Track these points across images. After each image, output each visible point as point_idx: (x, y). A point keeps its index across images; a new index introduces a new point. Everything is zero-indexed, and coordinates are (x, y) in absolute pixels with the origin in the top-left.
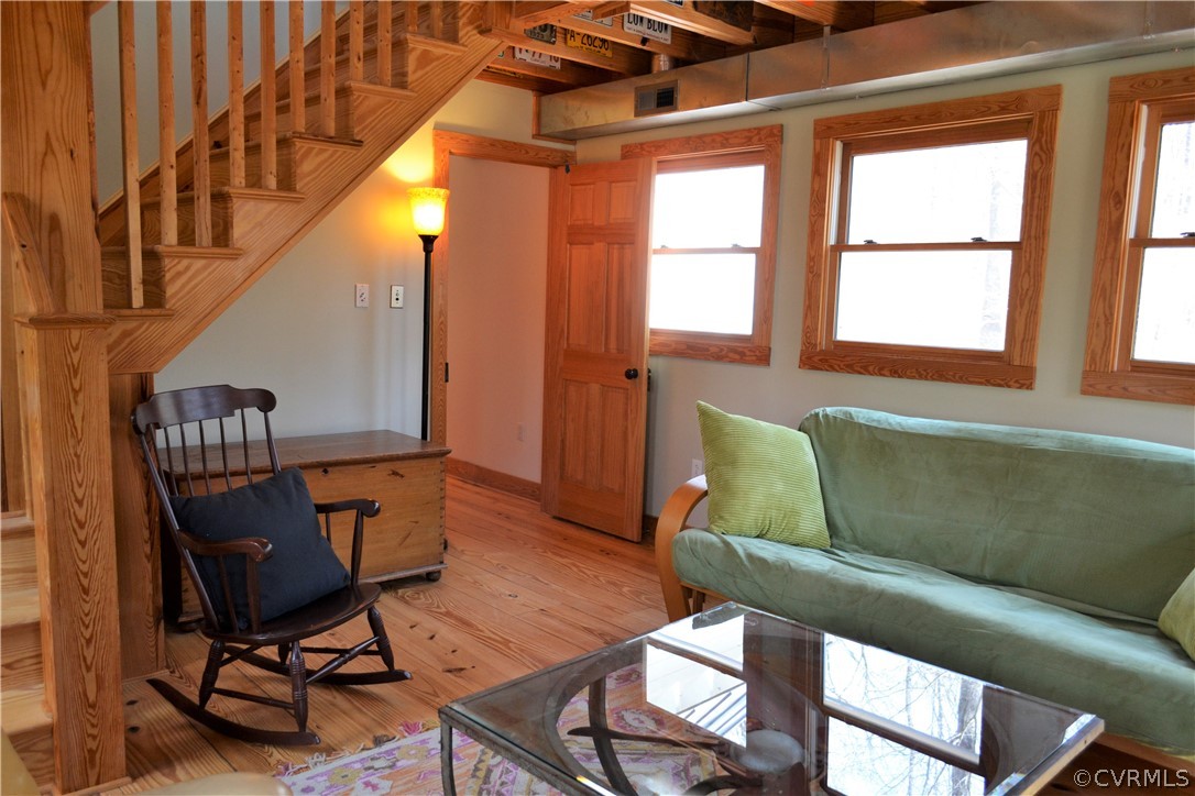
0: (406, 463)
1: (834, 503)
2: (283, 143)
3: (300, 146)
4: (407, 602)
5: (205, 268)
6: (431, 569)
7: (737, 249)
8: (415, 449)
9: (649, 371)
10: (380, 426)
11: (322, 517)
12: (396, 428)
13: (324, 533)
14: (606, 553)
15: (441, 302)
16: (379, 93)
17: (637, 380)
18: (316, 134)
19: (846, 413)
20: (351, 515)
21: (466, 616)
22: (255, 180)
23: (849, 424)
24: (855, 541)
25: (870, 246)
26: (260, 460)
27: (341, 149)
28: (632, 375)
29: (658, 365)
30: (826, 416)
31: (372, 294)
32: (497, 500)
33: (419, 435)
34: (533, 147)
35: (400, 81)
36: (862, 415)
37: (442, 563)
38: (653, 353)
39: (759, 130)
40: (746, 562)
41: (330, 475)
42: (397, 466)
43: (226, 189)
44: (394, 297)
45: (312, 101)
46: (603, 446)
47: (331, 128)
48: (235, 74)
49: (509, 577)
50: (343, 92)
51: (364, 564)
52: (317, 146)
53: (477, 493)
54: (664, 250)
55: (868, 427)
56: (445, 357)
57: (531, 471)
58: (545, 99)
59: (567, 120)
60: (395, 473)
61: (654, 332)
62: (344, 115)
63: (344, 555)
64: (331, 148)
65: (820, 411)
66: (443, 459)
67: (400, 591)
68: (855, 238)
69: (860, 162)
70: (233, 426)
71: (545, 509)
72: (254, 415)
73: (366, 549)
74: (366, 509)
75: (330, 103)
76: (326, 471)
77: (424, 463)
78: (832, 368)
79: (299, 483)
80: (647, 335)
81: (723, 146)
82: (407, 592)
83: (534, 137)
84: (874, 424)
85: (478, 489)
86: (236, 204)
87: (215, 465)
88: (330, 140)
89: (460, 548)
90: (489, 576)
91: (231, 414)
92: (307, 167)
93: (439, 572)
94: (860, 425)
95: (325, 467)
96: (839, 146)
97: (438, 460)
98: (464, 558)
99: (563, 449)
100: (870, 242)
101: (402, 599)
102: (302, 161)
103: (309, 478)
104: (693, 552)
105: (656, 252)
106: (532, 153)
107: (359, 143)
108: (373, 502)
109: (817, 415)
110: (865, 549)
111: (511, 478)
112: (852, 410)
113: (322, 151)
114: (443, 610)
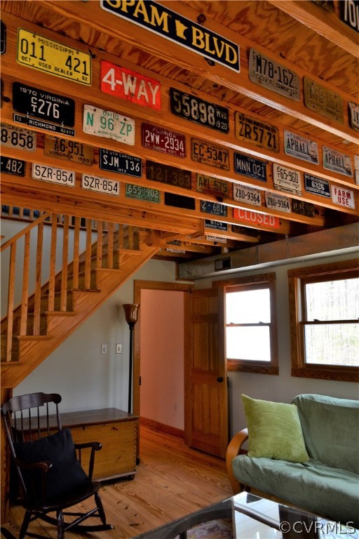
0: (119, 424)
1: (309, 441)
2: (69, 293)
3: (76, 294)
4: (118, 491)
5: (36, 344)
6: (130, 474)
7: (261, 324)
8: (126, 417)
9: (228, 378)
10: (111, 406)
11: (77, 451)
12: (118, 407)
13: (78, 458)
14: (211, 465)
15: (137, 350)
16: (108, 271)
17: (223, 383)
18: (82, 288)
19: (311, 397)
20: (90, 449)
21: (143, 497)
22: (57, 308)
23: (312, 402)
24: (319, 459)
25: (316, 322)
26: (53, 424)
27: (92, 294)
28: (220, 380)
29: (231, 375)
30: (302, 398)
31: (108, 347)
32: (165, 439)
33: (127, 410)
34: (176, 284)
35: (116, 266)
36: (319, 398)
37: (135, 470)
38: (230, 370)
39: (266, 274)
40: (263, 473)
41: (86, 430)
42: (115, 425)
43: (46, 312)
44: (118, 349)
45: (82, 275)
46: (210, 413)
47: (88, 286)
48: (53, 268)
49: (165, 477)
50: (93, 272)
51: (95, 472)
52: (83, 293)
53: (157, 436)
54: (232, 325)
55: (321, 403)
56: (139, 374)
57: (180, 424)
58: (180, 265)
59: (189, 273)
60: (114, 428)
61: (230, 360)
62: (93, 281)
63: (86, 468)
64: (88, 294)
65: (300, 396)
66: (135, 421)
67: (116, 485)
68: (310, 319)
69: (309, 287)
70: (43, 410)
71: (186, 442)
72: (52, 405)
73: (96, 465)
74: (96, 447)
75: (88, 277)
76: (84, 428)
77: (127, 423)
78: (305, 376)
79: (69, 435)
80: (226, 362)
81: (252, 281)
82: (118, 485)
83: (176, 280)
84: (324, 402)
85: (157, 434)
86: (49, 318)
87: (34, 427)
88: (88, 291)
89: (145, 463)
90: (157, 477)
91: (42, 405)
92: (78, 301)
93: (134, 475)
94: (317, 403)
95: (83, 426)
96: (299, 281)
97: (133, 422)
98: (147, 468)
99: (193, 415)
100: (316, 320)
101: (116, 489)
102: (76, 299)
103: (73, 432)
104: (240, 467)
105: (228, 325)
106: (176, 286)
107: (99, 291)
108: (99, 444)
109: (298, 398)
110: (323, 463)
111: (172, 428)
112: (314, 395)
113: (84, 295)
114: (133, 494)
